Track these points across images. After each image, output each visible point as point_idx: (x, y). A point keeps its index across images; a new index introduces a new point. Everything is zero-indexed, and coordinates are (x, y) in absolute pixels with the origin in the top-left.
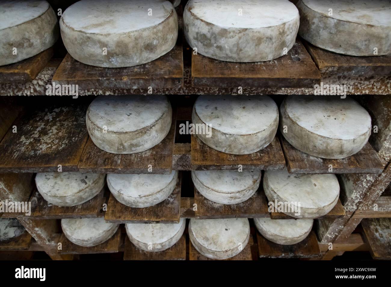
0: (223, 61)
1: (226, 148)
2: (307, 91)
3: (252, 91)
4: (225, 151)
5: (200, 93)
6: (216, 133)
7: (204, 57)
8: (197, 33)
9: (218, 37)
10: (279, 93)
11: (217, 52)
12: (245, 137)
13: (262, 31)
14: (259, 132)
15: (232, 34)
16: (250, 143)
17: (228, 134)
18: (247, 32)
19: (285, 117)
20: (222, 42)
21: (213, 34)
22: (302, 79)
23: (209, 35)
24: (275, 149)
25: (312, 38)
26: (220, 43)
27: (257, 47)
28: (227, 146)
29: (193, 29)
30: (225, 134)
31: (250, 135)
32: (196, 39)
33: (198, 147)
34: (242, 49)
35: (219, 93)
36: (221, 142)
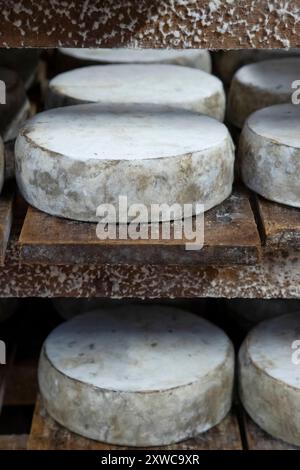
0: (84, 222)
1: (106, 428)
2: (264, 289)
3: (152, 289)
4: (106, 436)
5: (45, 292)
6: (83, 390)
7: (49, 215)
8: (35, 172)
9: (69, 176)
10: (208, 295)
11: (71, 203)
12: (147, 397)
13: (147, 165)
14: (178, 387)
15: (93, 170)
16: (160, 412)
17: (108, 391)
18: (119, 166)
19: (245, 365)
20: (78, 184)
21: (61, 171)
22: (223, 248)
23: (54, 174)
24: (225, 439)
25: (261, 185)
26: (74, 186)
27: (140, 193)
28: (109, 423)
29: (29, 166)
30: (103, 391)
31: (157, 391)
32: (34, 183)
33: (46, 434)
34: (113, 196)
35: (84, 294)
36: (94, 413)
